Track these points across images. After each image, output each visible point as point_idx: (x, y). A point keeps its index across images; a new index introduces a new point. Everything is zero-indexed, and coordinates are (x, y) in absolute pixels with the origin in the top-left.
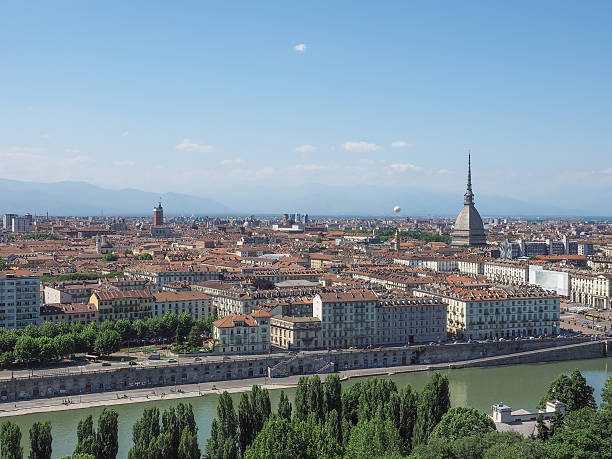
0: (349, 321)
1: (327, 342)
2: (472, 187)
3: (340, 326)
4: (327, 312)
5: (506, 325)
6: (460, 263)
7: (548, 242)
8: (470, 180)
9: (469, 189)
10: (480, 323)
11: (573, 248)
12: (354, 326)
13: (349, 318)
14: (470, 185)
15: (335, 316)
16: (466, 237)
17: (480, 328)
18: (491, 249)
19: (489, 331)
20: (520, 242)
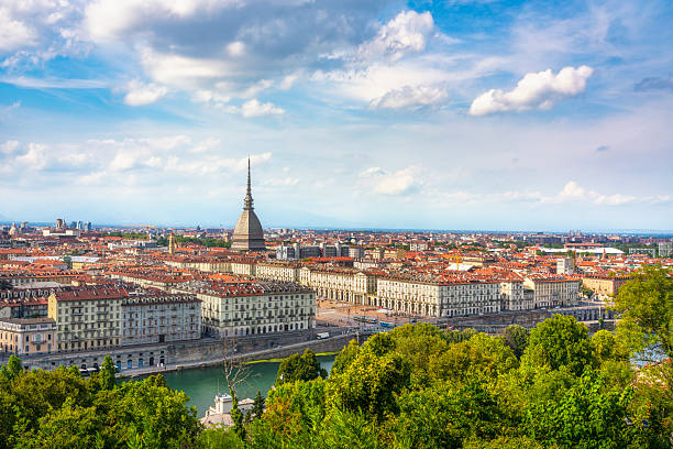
0: (90, 321)
1: (63, 345)
2: (252, 192)
3: (80, 328)
4: (63, 312)
5: (262, 321)
6: (233, 265)
7: (321, 246)
8: (249, 185)
9: (249, 194)
10: (236, 320)
11: (344, 252)
12: (96, 326)
13: (90, 318)
14: (249, 190)
15: (73, 316)
16: (245, 241)
17: (236, 324)
18: (268, 253)
19: (245, 328)
20: (295, 245)
